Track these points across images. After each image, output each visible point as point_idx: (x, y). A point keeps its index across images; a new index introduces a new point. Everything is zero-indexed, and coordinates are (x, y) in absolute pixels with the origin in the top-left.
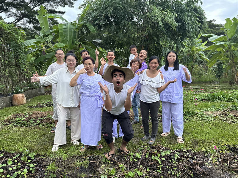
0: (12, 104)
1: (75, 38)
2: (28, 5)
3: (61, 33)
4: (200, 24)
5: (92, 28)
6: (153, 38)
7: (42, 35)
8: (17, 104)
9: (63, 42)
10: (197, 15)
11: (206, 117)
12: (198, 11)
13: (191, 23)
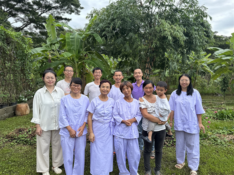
0: (15, 114)
1: (81, 47)
2: (36, 11)
3: (67, 42)
4: (207, 38)
5: (99, 39)
6: (159, 50)
7: (48, 43)
8: (20, 115)
9: (69, 51)
10: (204, 29)
11: (219, 141)
12: (205, 25)
13: (198, 37)
